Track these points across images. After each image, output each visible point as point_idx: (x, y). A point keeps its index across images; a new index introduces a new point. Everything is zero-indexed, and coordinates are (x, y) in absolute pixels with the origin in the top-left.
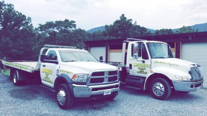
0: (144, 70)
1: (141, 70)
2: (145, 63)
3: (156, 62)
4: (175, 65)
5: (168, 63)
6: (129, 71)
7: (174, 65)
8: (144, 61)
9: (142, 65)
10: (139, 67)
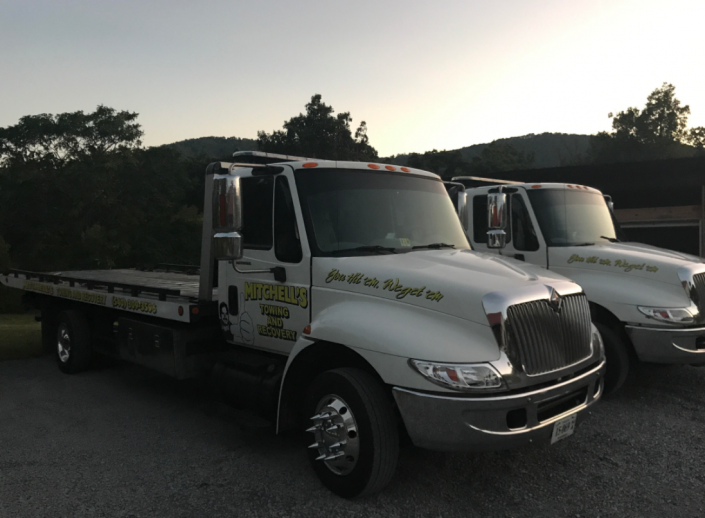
0: (284, 320)
1: (275, 321)
2: (288, 283)
3: (334, 276)
4: (424, 294)
5: (388, 284)
6: (230, 324)
7: (417, 292)
8: (282, 270)
9: (275, 292)
10: (264, 301)
